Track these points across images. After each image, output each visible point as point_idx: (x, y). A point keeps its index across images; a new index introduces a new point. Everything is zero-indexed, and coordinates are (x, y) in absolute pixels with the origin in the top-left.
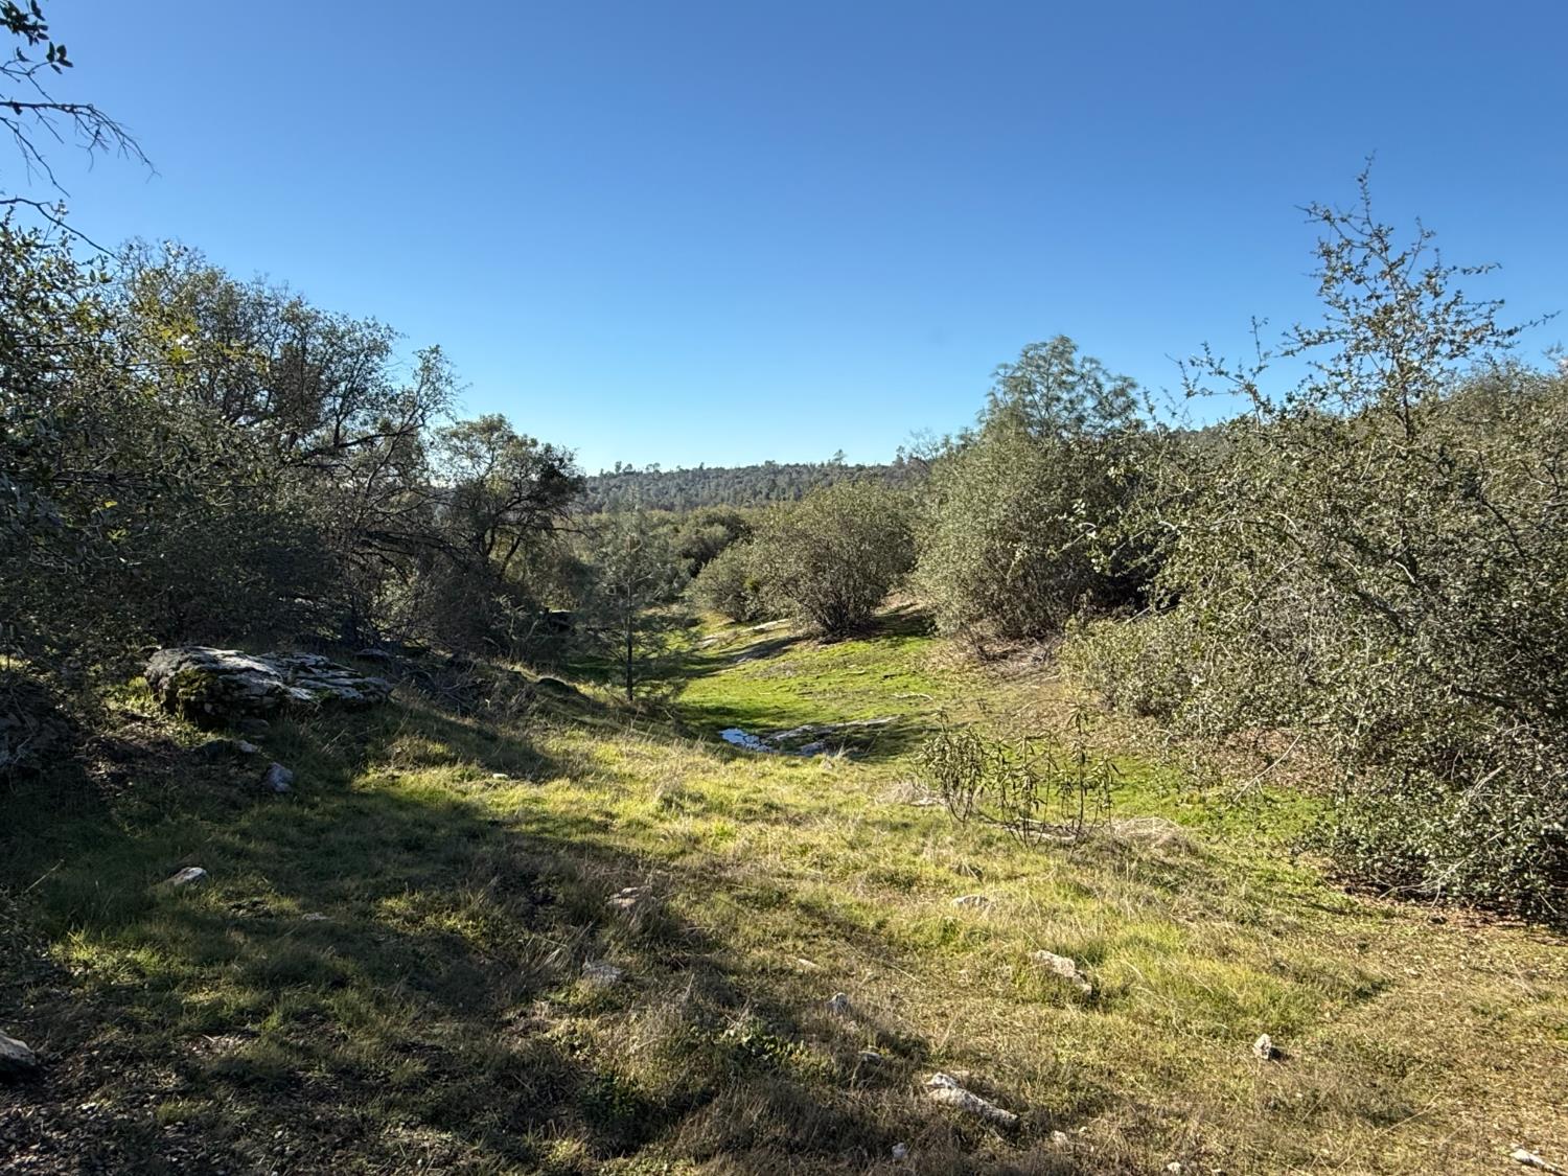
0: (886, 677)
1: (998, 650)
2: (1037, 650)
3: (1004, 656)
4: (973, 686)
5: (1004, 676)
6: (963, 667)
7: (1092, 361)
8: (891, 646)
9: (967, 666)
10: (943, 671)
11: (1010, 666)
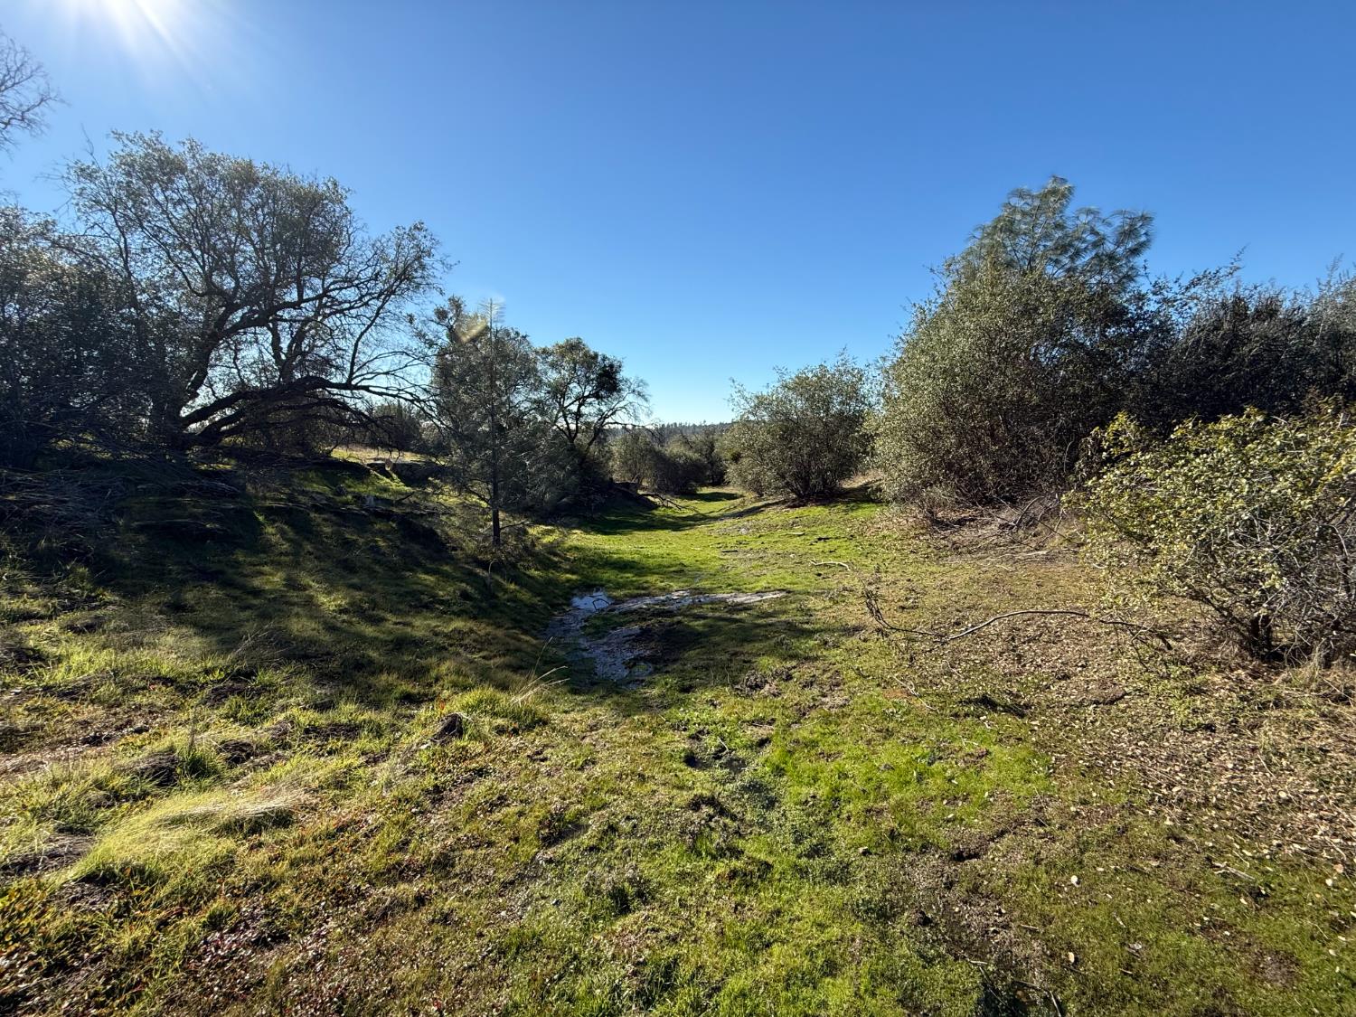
0: (820, 539)
1: (954, 516)
2: (1009, 514)
3: (961, 522)
4: (912, 556)
5: (956, 547)
6: (908, 534)
7: (1089, 212)
8: (844, 511)
9: (912, 534)
10: (884, 537)
11: (967, 534)
